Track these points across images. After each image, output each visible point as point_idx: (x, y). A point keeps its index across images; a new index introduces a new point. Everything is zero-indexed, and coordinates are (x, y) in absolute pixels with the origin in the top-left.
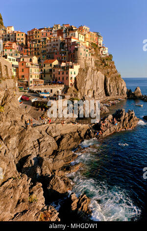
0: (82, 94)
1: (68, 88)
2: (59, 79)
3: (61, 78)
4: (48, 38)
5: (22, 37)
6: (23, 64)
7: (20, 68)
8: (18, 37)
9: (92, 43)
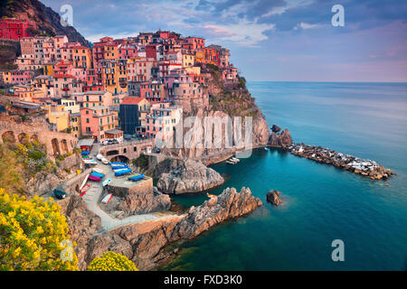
0: (186, 150)
2: (148, 129)
3: (151, 128)
4: (129, 61)
5: (84, 55)
6: (87, 113)
7: (84, 117)
8: (77, 55)
9: (208, 65)
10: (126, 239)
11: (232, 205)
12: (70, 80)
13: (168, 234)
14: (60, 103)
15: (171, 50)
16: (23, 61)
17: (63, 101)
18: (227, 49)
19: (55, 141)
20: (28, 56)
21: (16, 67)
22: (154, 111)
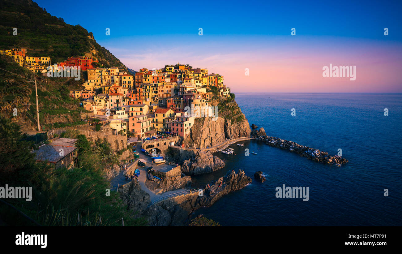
0: (198, 144)
1: (183, 139)
2: (173, 130)
3: (175, 129)
4: (159, 84)
5: (129, 80)
6: (133, 120)
7: (131, 122)
8: (125, 80)
9: (210, 86)
10: (166, 209)
11: (233, 182)
12: (120, 97)
13: (193, 204)
14: (115, 114)
15: (187, 77)
16: (88, 84)
17: (117, 112)
18: (222, 76)
19: (117, 141)
20: (92, 81)
21: (84, 87)
22: (177, 117)
